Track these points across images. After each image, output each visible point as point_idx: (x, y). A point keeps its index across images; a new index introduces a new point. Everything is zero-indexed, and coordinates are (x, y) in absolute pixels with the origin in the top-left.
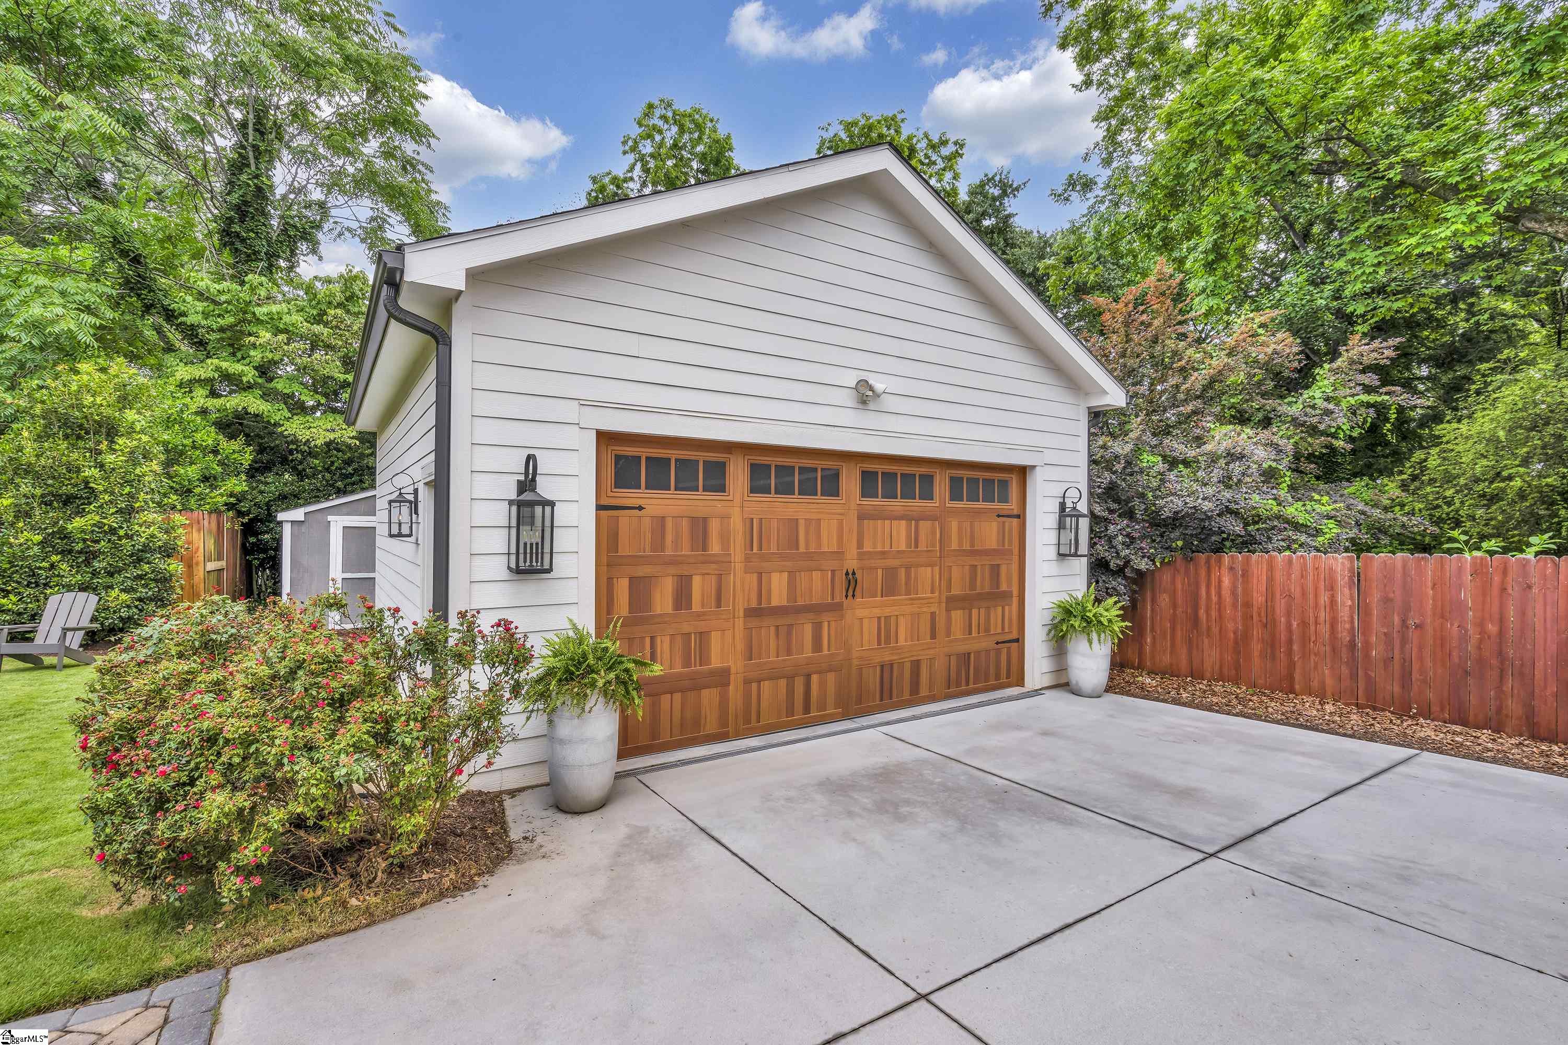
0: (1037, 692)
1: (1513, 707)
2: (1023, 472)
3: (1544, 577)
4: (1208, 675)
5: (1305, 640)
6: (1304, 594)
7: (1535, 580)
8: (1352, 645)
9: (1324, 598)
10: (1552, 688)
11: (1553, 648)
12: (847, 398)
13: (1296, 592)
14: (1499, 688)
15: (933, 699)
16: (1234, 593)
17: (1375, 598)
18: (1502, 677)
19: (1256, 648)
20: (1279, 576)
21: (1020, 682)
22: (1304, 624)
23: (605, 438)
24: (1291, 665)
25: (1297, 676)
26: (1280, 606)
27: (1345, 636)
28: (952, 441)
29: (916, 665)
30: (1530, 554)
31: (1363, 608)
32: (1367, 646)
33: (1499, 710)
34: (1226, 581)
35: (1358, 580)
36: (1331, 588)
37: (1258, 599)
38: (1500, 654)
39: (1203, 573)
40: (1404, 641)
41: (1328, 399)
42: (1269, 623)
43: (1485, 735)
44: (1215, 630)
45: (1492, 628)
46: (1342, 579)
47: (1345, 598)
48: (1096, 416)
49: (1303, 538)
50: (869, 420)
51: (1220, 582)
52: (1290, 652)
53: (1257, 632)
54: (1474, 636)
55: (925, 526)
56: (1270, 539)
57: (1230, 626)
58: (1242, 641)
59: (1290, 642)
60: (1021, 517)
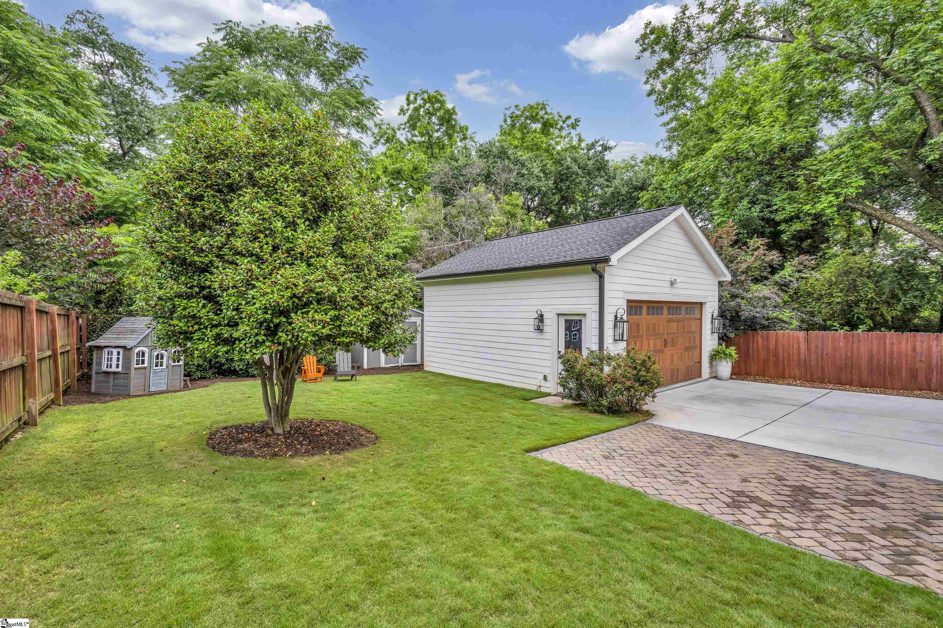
0: (707, 380)
1: (855, 378)
2: (701, 304)
3: (864, 338)
4: (753, 374)
5: (789, 360)
6: (789, 345)
7: (862, 339)
8: (805, 360)
9: (796, 346)
10: (866, 371)
11: (867, 359)
12: (668, 284)
13: (786, 344)
14: (851, 373)
15: (681, 381)
16: (763, 345)
17: (813, 346)
18: (852, 369)
19: (771, 363)
20: (780, 339)
21: (700, 376)
22: (789, 355)
23: (628, 301)
24: (784, 370)
25: (786, 372)
26: (780, 350)
27: (802, 358)
28: (690, 296)
29: (678, 369)
30: (860, 331)
31: (809, 349)
32: (810, 361)
33: (851, 379)
34: (760, 341)
35: (807, 340)
36: (798, 343)
37: (772, 346)
38: (852, 361)
39: (751, 337)
40: (822, 359)
41: (790, 276)
42: (776, 356)
43: (848, 387)
44: (756, 358)
45: (849, 354)
46: (802, 340)
47: (803, 346)
48: (720, 284)
49: (787, 326)
50: (674, 291)
51: (758, 341)
52: (784, 365)
53: (772, 358)
54: (844, 356)
55: (680, 323)
56: (775, 326)
57: (762, 356)
58: (766, 361)
59: (784, 361)
60: (701, 320)
